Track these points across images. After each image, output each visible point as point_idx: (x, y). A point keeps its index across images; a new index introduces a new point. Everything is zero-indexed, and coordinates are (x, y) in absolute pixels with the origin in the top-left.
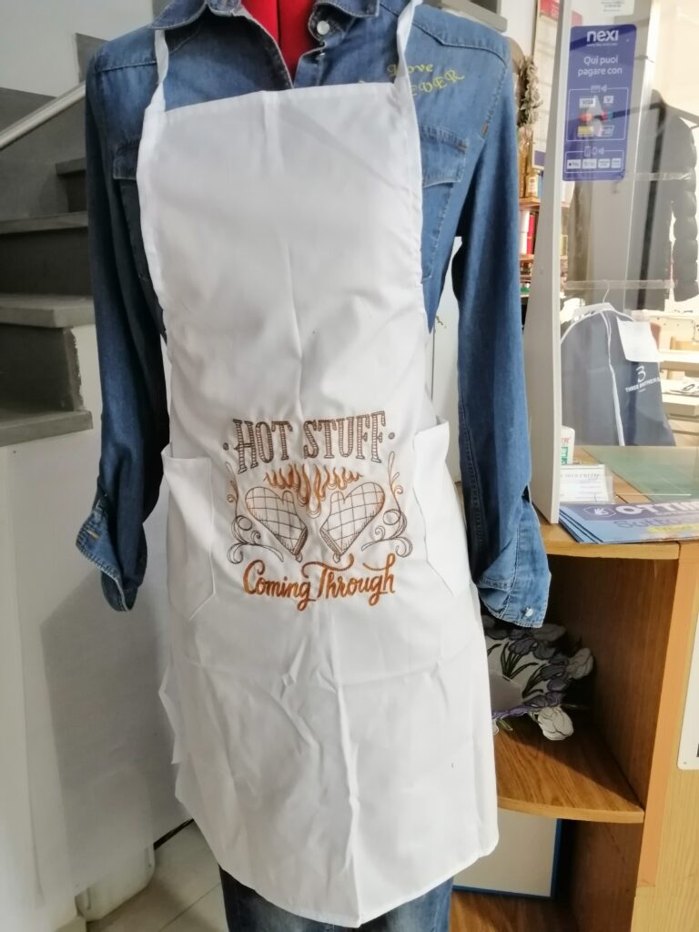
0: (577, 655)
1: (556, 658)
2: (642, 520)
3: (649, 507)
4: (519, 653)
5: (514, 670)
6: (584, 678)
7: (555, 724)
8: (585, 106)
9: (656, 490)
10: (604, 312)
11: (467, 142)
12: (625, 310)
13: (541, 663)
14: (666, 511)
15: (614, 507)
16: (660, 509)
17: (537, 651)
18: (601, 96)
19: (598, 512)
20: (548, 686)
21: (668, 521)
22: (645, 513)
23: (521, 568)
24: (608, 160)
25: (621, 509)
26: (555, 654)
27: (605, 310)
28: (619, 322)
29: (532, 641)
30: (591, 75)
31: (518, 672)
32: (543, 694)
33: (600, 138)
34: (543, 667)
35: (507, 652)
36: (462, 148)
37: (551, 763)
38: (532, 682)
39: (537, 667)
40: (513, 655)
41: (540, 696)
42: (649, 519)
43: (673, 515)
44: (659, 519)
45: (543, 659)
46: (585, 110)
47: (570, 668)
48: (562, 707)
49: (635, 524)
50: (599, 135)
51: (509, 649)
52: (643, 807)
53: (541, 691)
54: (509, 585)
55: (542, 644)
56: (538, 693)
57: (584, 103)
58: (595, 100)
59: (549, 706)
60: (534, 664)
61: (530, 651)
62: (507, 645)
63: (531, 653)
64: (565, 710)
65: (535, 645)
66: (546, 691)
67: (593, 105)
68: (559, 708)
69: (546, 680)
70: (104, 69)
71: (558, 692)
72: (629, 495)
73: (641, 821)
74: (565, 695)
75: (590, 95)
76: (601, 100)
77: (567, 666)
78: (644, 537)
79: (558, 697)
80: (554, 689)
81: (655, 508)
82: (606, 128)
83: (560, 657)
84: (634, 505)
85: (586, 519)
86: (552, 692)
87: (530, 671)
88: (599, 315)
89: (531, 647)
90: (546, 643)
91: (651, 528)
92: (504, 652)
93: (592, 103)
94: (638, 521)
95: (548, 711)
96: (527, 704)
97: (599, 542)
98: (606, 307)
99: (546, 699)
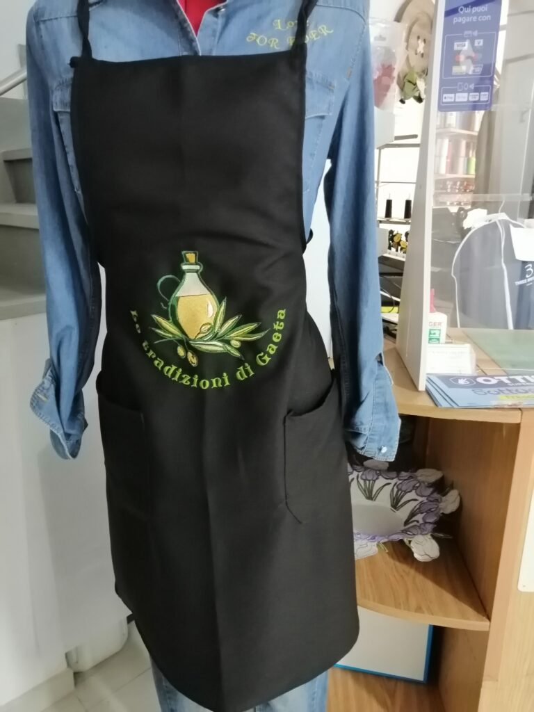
0: (449, 494)
1: (432, 496)
2: (496, 389)
3: (504, 379)
4: (405, 491)
5: (400, 504)
6: (452, 514)
7: (425, 548)
8: (459, 48)
9: (514, 366)
10: (499, 221)
11: (335, 83)
12: (518, 219)
13: (421, 499)
14: (518, 382)
15: (475, 378)
16: (514, 381)
17: (418, 490)
18: (472, 40)
19: (461, 382)
20: (423, 518)
21: (517, 390)
22: (501, 384)
23: (377, 416)
24: (478, 94)
25: (480, 380)
26: (432, 493)
27: (500, 218)
28: (512, 228)
29: (415, 482)
30: (464, 22)
31: (402, 506)
32: (418, 524)
33: (470, 75)
34: (422, 503)
35: (395, 490)
36: (331, 88)
37: (420, 578)
38: (413, 514)
39: (417, 502)
40: (400, 492)
41: (415, 526)
42: (501, 389)
43: (522, 385)
44: (509, 388)
45: (422, 496)
46: (459, 52)
47: (442, 505)
48: (432, 535)
49: (489, 392)
50: (470, 73)
51: (397, 487)
52: (489, 618)
53: (418, 522)
54: (367, 429)
55: (422, 484)
56: (415, 523)
57: (458, 46)
58: (467, 43)
59: (421, 534)
60: (415, 500)
61: (413, 489)
62: (396, 484)
63: (414, 491)
64: (434, 537)
65: (418, 485)
66: (421, 521)
67: (466, 48)
68: (429, 536)
69: (422, 513)
70: (42, 19)
71: (430, 523)
72: (490, 369)
73: (487, 630)
74: (435, 526)
75: (463, 39)
76: (472, 43)
77: (440, 503)
78: (494, 403)
79: (430, 527)
80: (427, 521)
81: (509, 379)
82: (476, 67)
83: (436, 495)
84: (492, 377)
85: (449, 387)
86: (426, 523)
87: (411, 506)
88: (495, 223)
89: (414, 486)
90: (426, 484)
91: (501, 396)
92: (393, 489)
93: (464, 46)
94: (492, 390)
95: (419, 538)
96: (404, 532)
97: (455, 406)
98: (502, 216)
99: (420, 528)
